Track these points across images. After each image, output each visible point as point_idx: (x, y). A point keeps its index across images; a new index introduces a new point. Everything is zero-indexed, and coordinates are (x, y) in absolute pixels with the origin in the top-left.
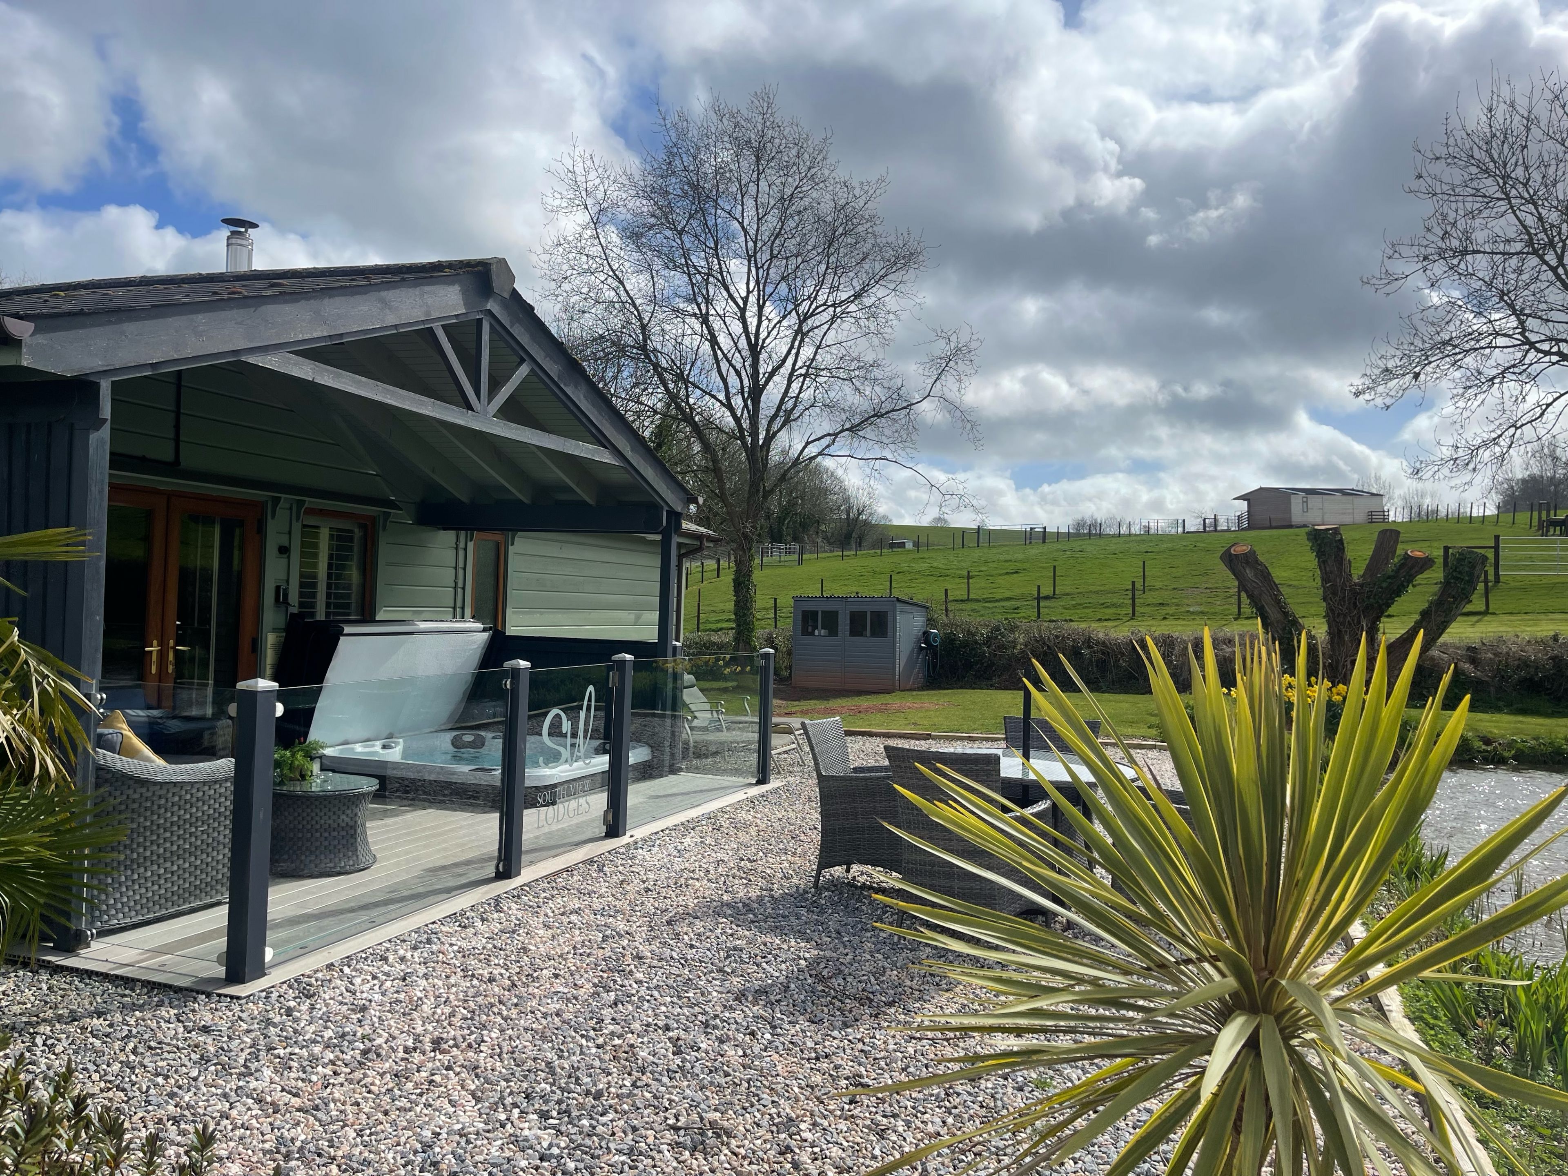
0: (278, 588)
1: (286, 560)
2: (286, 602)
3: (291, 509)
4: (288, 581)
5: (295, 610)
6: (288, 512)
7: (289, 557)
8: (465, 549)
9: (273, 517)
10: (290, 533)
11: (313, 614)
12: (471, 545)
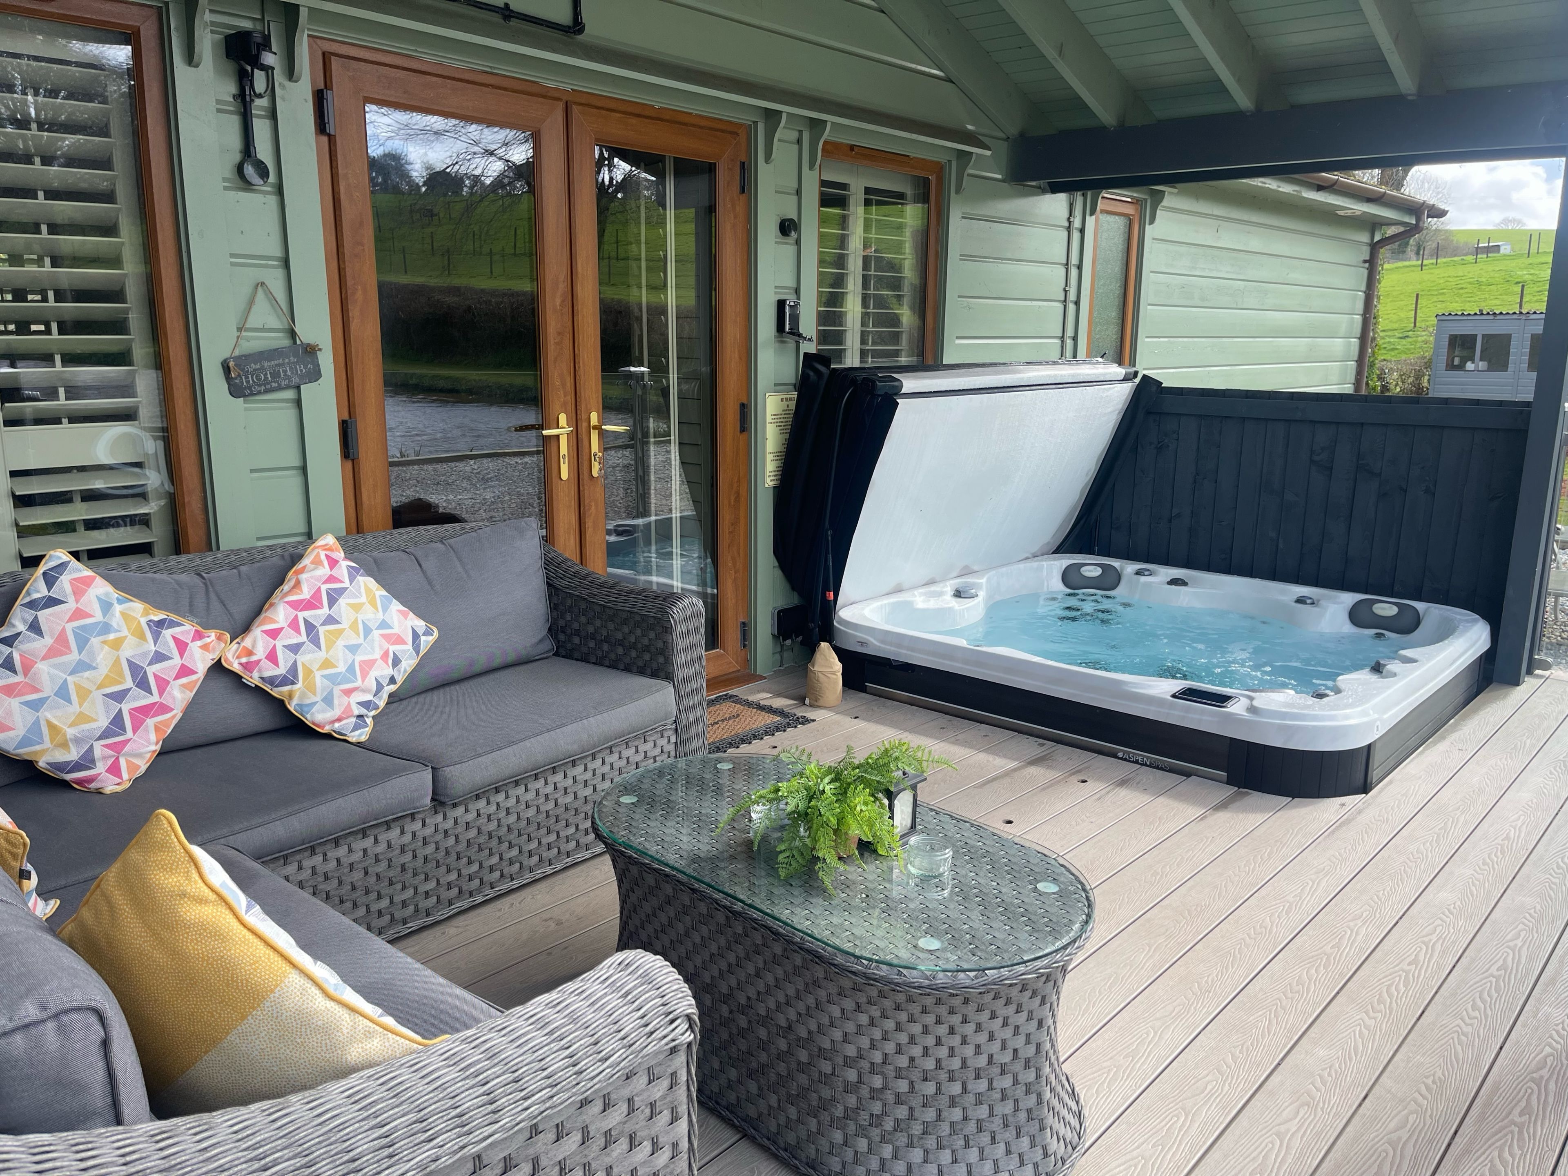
0: (781, 304)
1: (792, 249)
2: (795, 333)
3: (799, 142)
4: (797, 291)
5: (811, 348)
6: (796, 147)
7: (798, 242)
8: (1082, 231)
9: (768, 158)
10: (798, 192)
11: (840, 355)
12: (1090, 221)
